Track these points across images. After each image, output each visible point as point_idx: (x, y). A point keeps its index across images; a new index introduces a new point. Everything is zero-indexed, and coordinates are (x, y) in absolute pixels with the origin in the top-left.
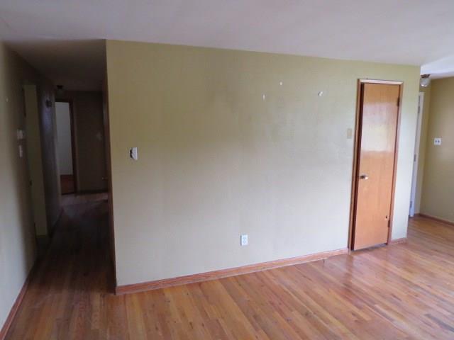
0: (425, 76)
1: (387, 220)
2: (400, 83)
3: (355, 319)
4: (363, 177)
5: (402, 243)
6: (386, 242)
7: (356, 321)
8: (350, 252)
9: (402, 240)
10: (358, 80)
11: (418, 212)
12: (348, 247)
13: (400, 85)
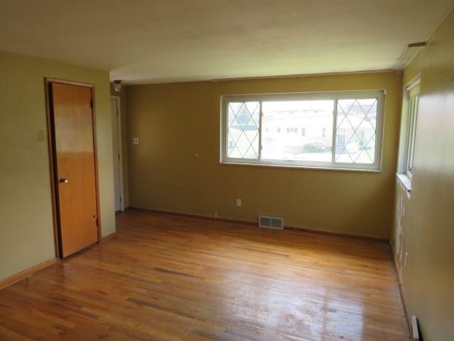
0: (118, 82)
1: (94, 220)
2: (91, 86)
3: (59, 331)
4: (63, 181)
5: (113, 238)
6: (96, 240)
7: (60, 334)
8: (60, 261)
9: (112, 235)
10: (45, 79)
11: (127, 206)
12: (57, 256)
13: (91, 88)
